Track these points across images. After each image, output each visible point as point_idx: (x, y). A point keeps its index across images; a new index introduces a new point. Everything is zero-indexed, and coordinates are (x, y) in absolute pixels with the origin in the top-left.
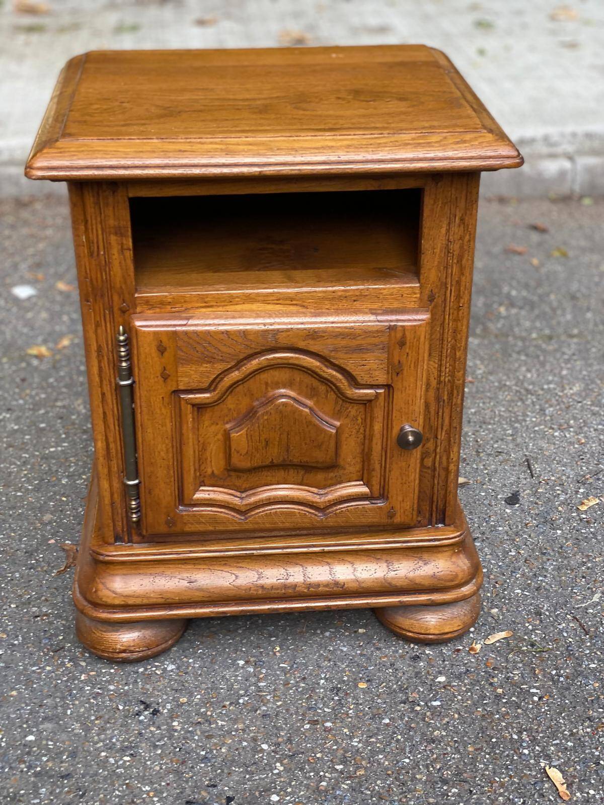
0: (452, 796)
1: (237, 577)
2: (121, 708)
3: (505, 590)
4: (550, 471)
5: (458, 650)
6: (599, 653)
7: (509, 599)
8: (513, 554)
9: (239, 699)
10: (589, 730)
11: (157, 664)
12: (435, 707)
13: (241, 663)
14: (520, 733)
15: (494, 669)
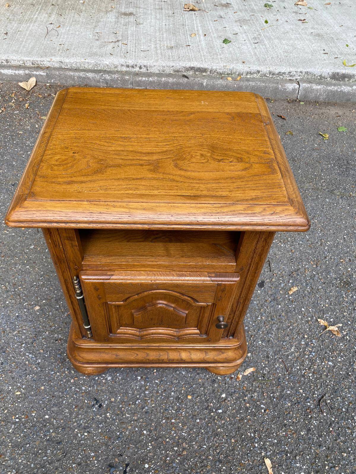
0: (223, 471)
1: (137, 355)
2: (86, 401)
3: (254, 341)
4: (278, 268)
5: (232, 378)
6: (291, 384)
7: (256, 347)
8: (260, 319)
9: (136, 401)
10: (284, 433)
11: (103, 375)
12: (220, 413)
13: (139, 378)
14: (255, 432)
15: (246, 391)
